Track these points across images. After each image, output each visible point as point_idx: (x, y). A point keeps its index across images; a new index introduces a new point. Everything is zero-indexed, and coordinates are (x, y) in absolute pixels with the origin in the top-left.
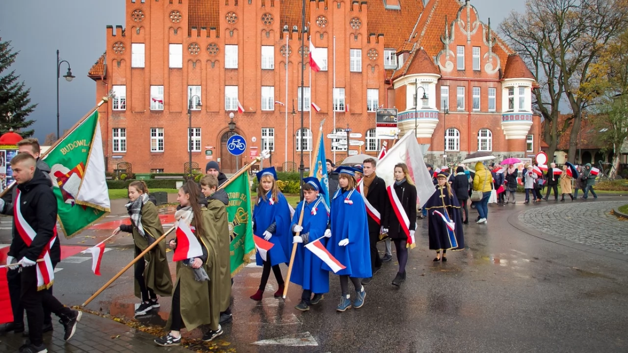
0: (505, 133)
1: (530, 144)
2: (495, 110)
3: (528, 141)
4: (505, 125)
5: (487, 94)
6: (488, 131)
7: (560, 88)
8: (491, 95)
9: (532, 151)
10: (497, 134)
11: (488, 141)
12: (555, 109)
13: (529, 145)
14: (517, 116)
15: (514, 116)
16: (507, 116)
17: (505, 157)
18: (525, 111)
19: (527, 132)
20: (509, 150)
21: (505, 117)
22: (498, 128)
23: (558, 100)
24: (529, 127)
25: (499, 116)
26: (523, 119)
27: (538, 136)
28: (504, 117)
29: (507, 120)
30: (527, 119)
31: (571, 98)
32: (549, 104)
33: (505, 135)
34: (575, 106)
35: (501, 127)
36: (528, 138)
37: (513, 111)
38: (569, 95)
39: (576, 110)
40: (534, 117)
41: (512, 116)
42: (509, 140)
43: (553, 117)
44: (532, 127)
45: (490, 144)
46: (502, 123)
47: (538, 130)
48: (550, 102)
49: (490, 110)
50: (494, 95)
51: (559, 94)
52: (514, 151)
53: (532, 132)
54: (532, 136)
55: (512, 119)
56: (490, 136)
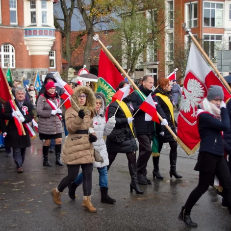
0: (28, 48)
1: (53, 60)
2: (17, 24)
3: (51, 58)
4: (28, 40)
5: (9, 6)
6: (11, 46)
7: (72, 4)
8: (12, 7)
9: (55, 67)
10: (20, 50)
11: (11, 57)
12: (68, 25)
13: (51, 61)
14: (41, 31)
15: (38, 30)
16: (30, 31)
17: (29, 74)
18: (48, 26)
19: (50, 48)
20: (33, 66)
21: (28, 32)
22: (21, 44)
23: (70, 16)
24: (52, 43)
25: (21, 31)
26: (46, 34)
27: (59, 52)
28: (26, 31)
29: (30, 35)
30: (50, 35)
31: (84, 14)
32: (61, 19)
33: (28, 51)
34: (88, 22)
35: (23, 43)
36: (51, 54)
37: (35, 26)
38: (82, 11)
39: (89, 26)
40: (56, 32)
41: (35, 31)
42: (33, 57)
43: (66, 33)
44: (55, 43)
45: (13, 60)
46: (25, 38)
47: (59, 46)
48: (63, 18)
49: (12, 24)
50: (15, 7)
51: (71, 9)
52: (38, 67)
53: (54, 48)
54: (54, 52)
55: (35, 34)
56: (13, 51)
